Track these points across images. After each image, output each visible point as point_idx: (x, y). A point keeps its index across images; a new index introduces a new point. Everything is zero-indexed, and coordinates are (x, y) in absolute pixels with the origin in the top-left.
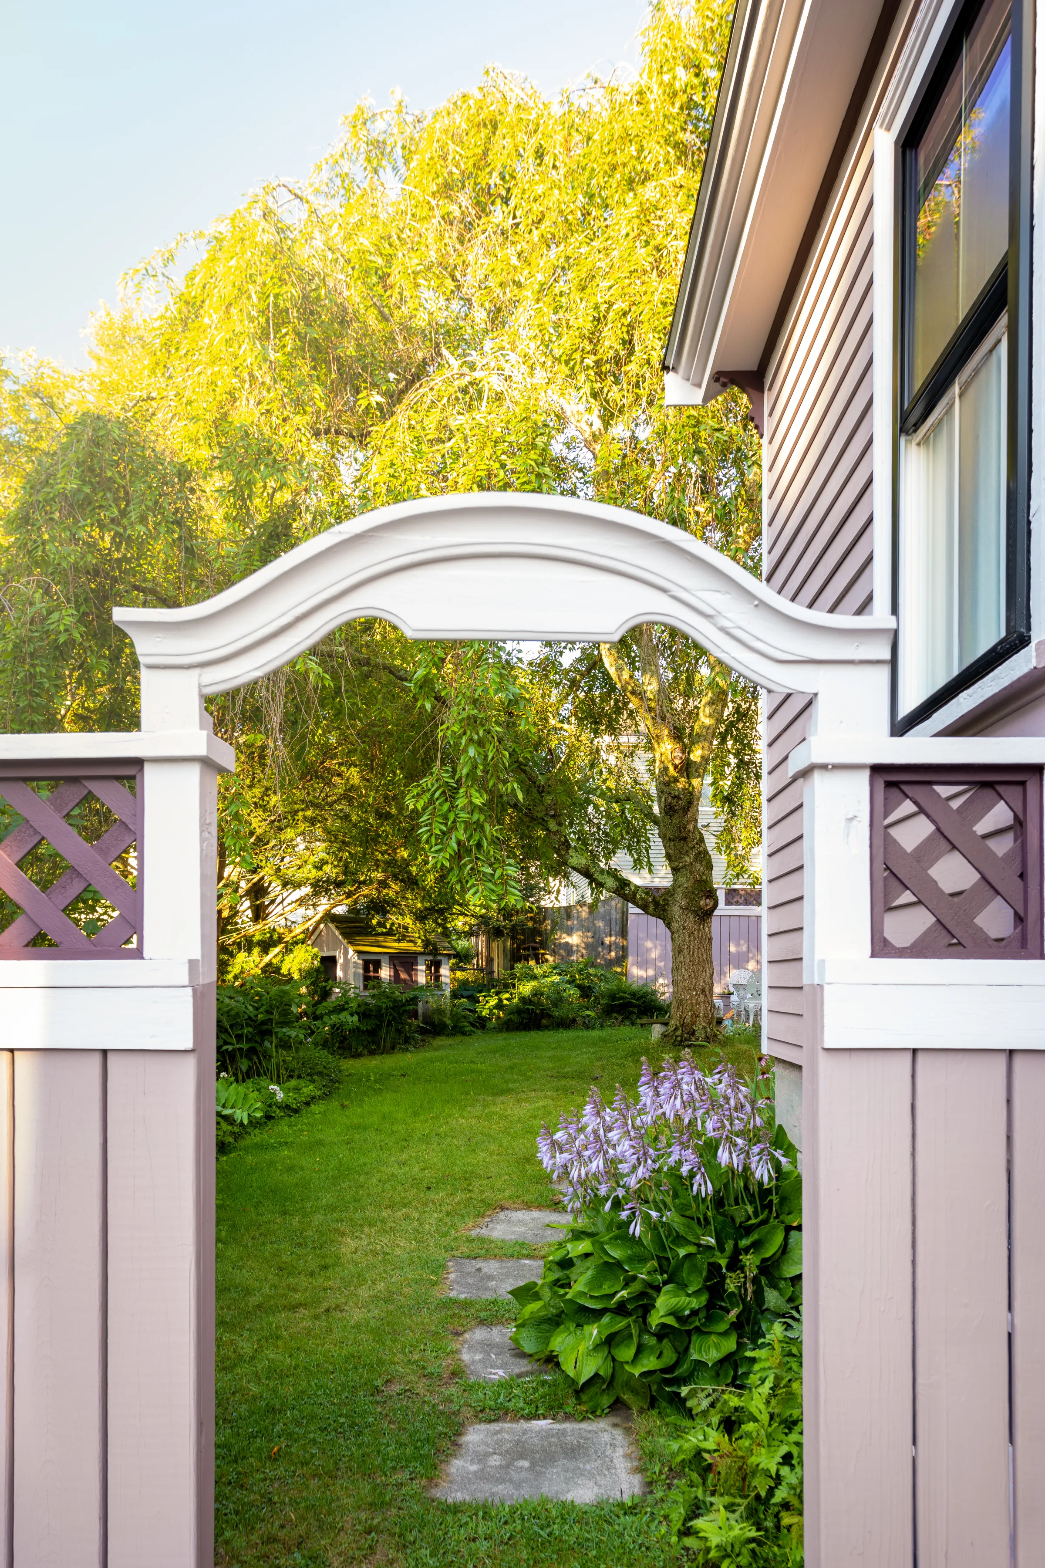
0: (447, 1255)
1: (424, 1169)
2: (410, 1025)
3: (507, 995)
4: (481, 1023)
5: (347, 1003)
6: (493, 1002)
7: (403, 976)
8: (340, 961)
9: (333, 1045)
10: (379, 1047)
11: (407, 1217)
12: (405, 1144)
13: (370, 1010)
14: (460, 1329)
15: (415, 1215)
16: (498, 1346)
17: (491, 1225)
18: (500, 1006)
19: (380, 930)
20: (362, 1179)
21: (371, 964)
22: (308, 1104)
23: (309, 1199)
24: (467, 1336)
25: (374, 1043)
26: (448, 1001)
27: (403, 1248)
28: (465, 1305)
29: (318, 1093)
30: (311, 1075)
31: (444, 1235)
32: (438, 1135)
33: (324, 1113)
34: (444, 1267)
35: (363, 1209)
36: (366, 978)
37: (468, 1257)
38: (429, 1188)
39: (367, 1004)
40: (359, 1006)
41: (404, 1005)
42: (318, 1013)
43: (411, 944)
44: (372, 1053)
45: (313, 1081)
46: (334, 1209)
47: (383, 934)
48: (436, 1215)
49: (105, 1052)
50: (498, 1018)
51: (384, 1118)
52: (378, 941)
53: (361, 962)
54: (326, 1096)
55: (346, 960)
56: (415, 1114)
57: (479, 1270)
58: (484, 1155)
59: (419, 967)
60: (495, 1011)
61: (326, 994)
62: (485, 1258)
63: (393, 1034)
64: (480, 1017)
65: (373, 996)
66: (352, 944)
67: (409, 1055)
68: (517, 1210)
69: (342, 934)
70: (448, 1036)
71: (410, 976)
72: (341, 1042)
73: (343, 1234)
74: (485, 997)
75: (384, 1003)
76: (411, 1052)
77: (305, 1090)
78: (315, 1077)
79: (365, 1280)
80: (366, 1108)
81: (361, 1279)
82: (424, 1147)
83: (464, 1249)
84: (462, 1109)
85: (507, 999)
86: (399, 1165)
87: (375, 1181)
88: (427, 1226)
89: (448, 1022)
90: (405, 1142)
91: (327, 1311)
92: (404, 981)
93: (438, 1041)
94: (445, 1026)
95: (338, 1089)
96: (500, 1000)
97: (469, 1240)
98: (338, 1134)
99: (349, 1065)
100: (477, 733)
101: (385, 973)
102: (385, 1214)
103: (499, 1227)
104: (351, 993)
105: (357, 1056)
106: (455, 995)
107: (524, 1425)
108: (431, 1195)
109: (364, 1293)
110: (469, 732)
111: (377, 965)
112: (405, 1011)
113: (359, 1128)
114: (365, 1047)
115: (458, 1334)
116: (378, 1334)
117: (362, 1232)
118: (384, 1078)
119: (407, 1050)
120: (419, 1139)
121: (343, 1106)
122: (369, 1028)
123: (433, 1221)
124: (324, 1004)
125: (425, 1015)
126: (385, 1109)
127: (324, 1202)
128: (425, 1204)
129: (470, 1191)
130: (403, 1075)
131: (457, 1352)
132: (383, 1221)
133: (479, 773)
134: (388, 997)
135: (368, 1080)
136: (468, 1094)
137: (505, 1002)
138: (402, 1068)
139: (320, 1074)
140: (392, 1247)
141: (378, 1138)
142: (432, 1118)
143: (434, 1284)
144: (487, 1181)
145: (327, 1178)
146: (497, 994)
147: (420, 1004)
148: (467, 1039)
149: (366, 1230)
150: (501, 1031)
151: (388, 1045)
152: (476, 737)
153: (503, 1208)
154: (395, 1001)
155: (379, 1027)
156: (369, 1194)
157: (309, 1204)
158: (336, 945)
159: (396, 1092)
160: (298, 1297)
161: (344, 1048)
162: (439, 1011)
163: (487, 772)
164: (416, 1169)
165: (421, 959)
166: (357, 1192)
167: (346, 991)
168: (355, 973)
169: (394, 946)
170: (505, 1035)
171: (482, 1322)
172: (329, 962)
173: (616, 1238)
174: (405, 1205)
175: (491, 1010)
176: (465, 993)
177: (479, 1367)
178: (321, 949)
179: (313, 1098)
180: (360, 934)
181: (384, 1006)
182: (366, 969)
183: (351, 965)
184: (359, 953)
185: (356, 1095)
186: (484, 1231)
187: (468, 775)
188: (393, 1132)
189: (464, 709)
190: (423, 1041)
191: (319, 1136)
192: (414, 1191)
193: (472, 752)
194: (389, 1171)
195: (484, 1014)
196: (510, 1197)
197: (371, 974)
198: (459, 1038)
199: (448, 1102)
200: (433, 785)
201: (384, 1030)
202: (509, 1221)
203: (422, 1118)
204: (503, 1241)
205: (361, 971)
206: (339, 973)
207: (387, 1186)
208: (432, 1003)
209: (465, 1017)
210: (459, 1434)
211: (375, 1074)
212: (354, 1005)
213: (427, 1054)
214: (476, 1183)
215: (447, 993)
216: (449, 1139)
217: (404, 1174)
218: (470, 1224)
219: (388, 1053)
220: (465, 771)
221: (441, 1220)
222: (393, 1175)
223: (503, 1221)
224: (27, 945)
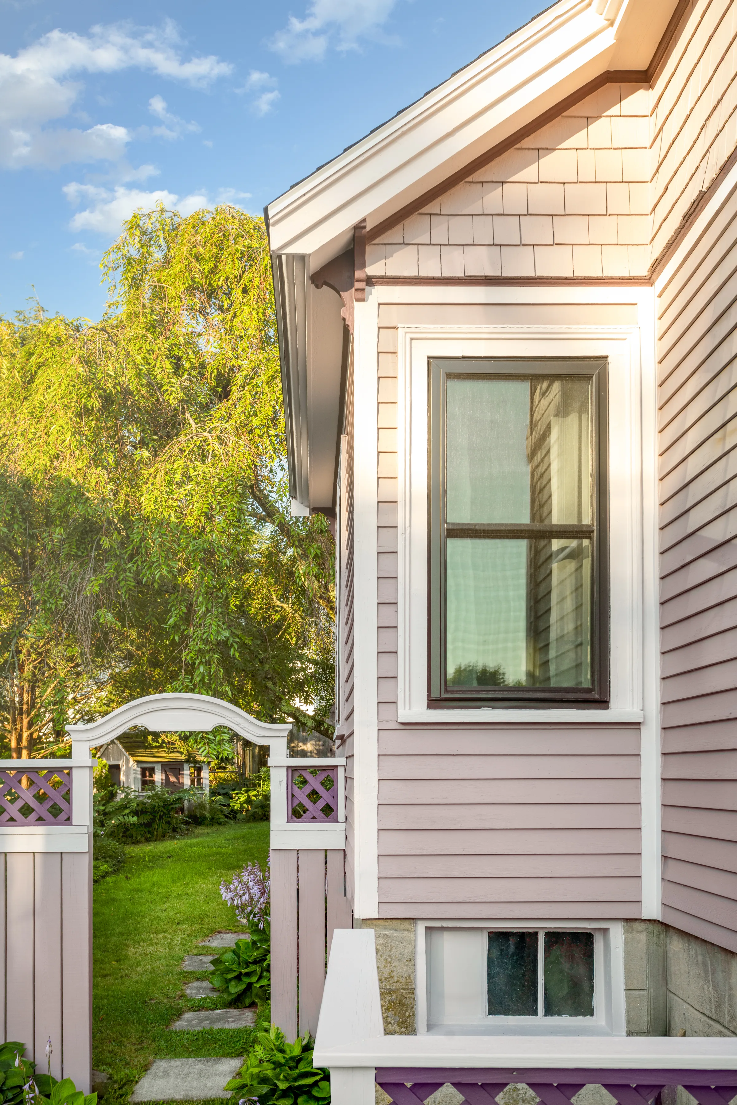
0: (185, 954)
1: (176, 913)
2: (177, 818)
3: (255, 793)
4: (233, 815)
5: (129, 803)
6: (243, 798)
7: (172, 779)
8: (123, 768)
9: (119, 834)
10: (153, 836)
11: (165, 938)
12: (166, 900)
13: (146, 808)
14: (187, 982)
15: (170, 937)
16: (204, 988)
17: (211, 941)
18: (248, 801)
19: (154, 744)
20: (139, 919)
21: (147, 771)
22: (103, 877)
23: (109, 930)
24: (190, 985)
25: (149, 832)
26: (207, 798)
27: (161, 951)
28: (191, 973)
29: (110, 870)
30: (104, 857)
31: (184, 945)
32: (187, 894)
33: (115, 882)
34: (182, 959)
35: (140, 934)
36: (144, 783)
37: (196, 955)
38: (178, 923)
39: (144, 803)
40: (138, 805)
41: (172, 804)
42: (107, 810)
43: (178, 754)
44: (148, 840)
45: (107, 862)
46: (123, 935)
47: (156, 747)
48: (181, 936)
49: (62, 853)
50: (248, 810)
51: (154, 884)
52: (152, 753)
53: (139, 769)
54: (114, 872)
55: (128, 768)
56: (174, 882)
57: (201, 960)
58: (214, 905)
59: (185, 772)
60: (245, 805)
61: (112, 795)
62: (205, 955)
63: (164, 825)
64: (232, 811)
65: (149, 797)
66: (132, 755)
67: (175, 842)
68: (227, 933)
69: (124, 747)
70: (207, 826)
71: (178, 779)
72: (124, 832)
73: (128, 946)
74: (237, 794)
75: (157, 803)
76: (178, 839)
77: (102, 868)
78: (108, 859)
79: (140, 965)
80: (142, 879)
81: (138, 964)
82: (178, 901)
83: (194, 951)
84: (205, 878)
85: (255, 796)
86: (162, 911)
87: (147, 920)
88: (176, 942)
89: (207, 815)
90: (166, 898)
91: (122, 977)
92: (173, 782)
93: (199, 830)
94: (205, 818)
95: (124, 867)
96: (249, 796)
97: (198, 947)
98: (124, 895)
99: (132, 850)
100: (205, 658)
101: (158, 777)
102: (152, 936)
103: (215, 941)
104: (132, 796)
105: (136, 843)
106: (213, 793)
107: (210, 1012)
108: (179, 927)
109: (140, 970)
110: (200, 657)
111: (152, 771)
112: (172, 808)
113: (138, 891)
114: (142, 836)
115: (186, 984)
116: (147, 984)
117: (139, 945)
118: (156, 859)
119: (174, 838)
120: (175, 897)
121: (127, 878)
122: (146, 821)
123: (179, 939)
124: (112, 804)
125: (189, 809)
126: (155, 879)
127: (117, 931)
128: (175, 931)
129: (202, 924)
130: (169, 857)
131: (185, 989)
132: (151, 940)
133: (206, 681)
134: (160, 798)
135: (144, 861)
136: (210, 869)
137: (253, 798)
138: (168, 852)
139: (110, 857)
140: (156, 952)
141: (149, 897)
142: (184, 884)
143: (176, 966)
144: (214, 920)
145: (119, 919)
146: (247, 791)
147: (186, 802)
148: (221, 828)
149: (142, 944)
150: (248, 821)
151: (160, 833)
152: (204, 660)
153: (219, 933)
154: (165, 800)
155: (153, 820)
156: (143, 927)
157: (109, 932)
158: (120, 755)
159: (163, 868)
160: (105, 972)
161: (126, 837)
162: (201, 806)
163: (210, 679)
164: (172, 913)
165: (186, 766)
166: (136, 926)
167: (128, 794)
168: (135, 778)
169: (165, 756)
170: (251, 825)
171: (198, 980)
172: (115, 769)
173: (254, 931)
174: (164, 932)
175: (241, 804)
176: (222, 791)
177: (194, 995)
178: (108, 759)
179: (107, 873)
180: (139, 747)
181: (157, 805)
182: (143, 775)
183: (132, 772)
184: (138, 762)
185: (136, 870)
186: (207, 944)
187: (200, 681)
188: (159, 893)
189: (197, 644)
190: (188, 830)
191: (112, 896)
192: (170, 925)
193: (201, 669)
194: (156, 915)
195: (236, 808)
196: (224, 927)
197: (147, 778)
198: (215, 828)
199: (196, 874)
200: (179, 687)
201: (157, 823)
202: (222, 939)
203: (179, 884)
204: (216, 947)
205: (139, 776)
206: (122, 778)
207: (154, 922)
208: (195, 800)
209: (221, 811)
210: (181, 1015)
211: (149, 856)
212: (134, 805)
213: (189, 841)
214: (206, 920)
215: (207, 791)
216: (193, 897)
217: (165, 916)
218: (200, 941)
219: (160, 840)
220: (198, 679)
221: (184, 939)
222: (158, 917)
223: (218, 939)
224: (36, 820)
